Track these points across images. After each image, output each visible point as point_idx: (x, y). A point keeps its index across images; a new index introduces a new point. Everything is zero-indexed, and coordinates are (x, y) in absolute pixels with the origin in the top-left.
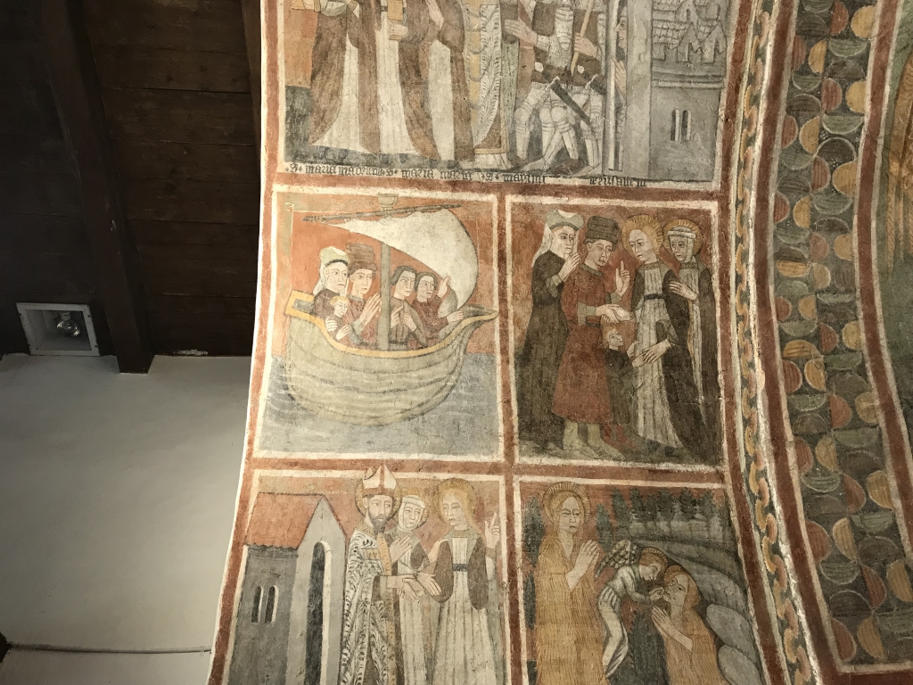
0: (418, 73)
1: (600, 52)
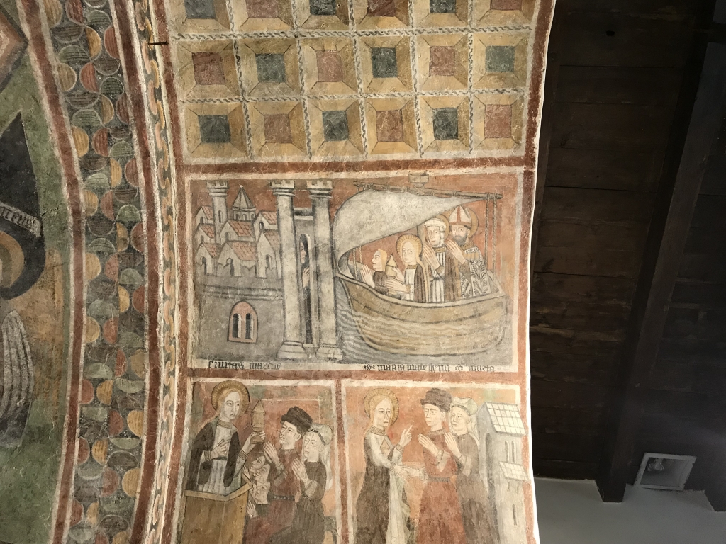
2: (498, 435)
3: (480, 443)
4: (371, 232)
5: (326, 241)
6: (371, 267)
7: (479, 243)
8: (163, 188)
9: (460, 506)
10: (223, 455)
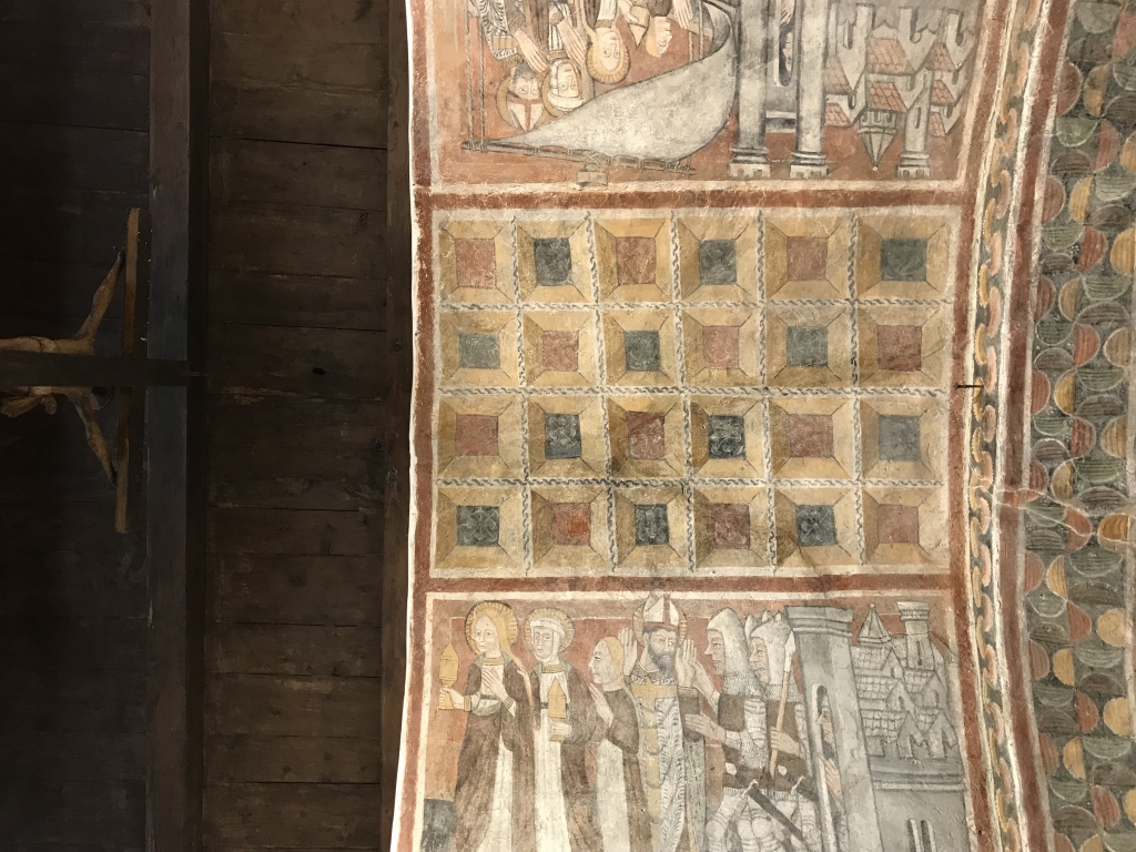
0: (584, 779)
1: (803, 749)
4: (672, 90)
5: (747, 73)
6: (674, 24)
7: (493, 66)
8: (1005, 173)
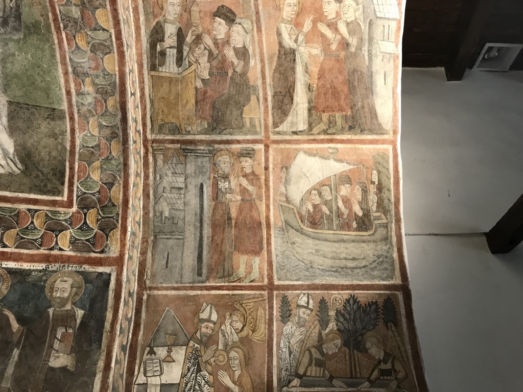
2: (379, 20)
3: (364, 27)
9: (346, 74)
10: (172, 45)
